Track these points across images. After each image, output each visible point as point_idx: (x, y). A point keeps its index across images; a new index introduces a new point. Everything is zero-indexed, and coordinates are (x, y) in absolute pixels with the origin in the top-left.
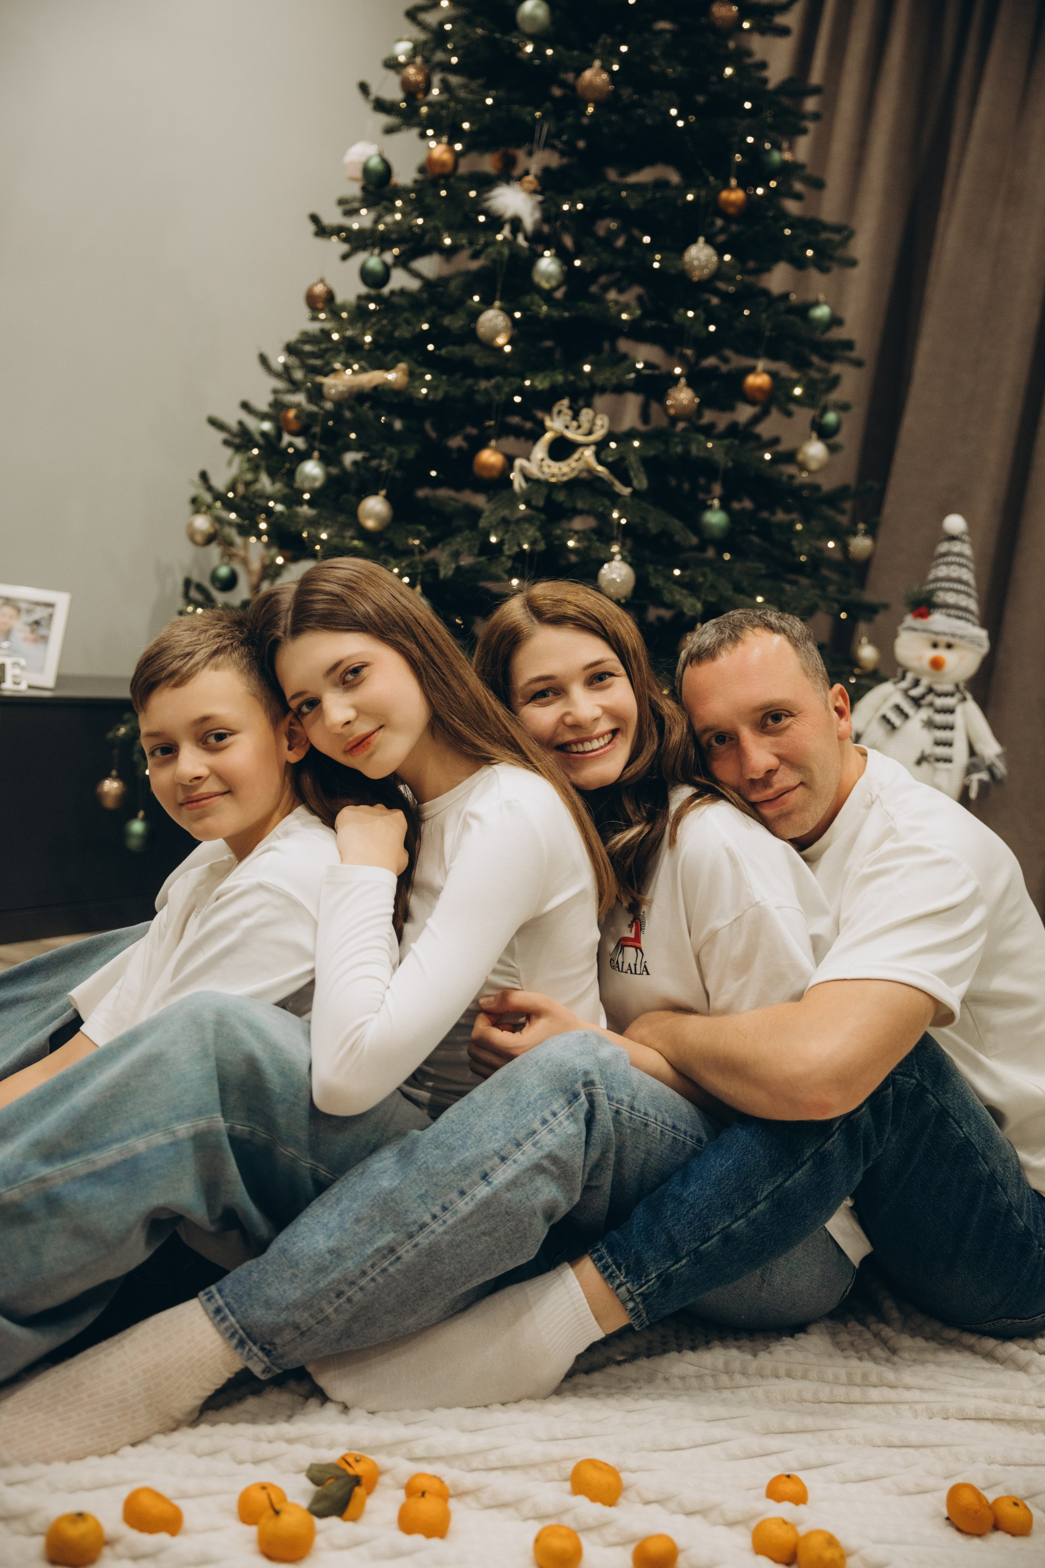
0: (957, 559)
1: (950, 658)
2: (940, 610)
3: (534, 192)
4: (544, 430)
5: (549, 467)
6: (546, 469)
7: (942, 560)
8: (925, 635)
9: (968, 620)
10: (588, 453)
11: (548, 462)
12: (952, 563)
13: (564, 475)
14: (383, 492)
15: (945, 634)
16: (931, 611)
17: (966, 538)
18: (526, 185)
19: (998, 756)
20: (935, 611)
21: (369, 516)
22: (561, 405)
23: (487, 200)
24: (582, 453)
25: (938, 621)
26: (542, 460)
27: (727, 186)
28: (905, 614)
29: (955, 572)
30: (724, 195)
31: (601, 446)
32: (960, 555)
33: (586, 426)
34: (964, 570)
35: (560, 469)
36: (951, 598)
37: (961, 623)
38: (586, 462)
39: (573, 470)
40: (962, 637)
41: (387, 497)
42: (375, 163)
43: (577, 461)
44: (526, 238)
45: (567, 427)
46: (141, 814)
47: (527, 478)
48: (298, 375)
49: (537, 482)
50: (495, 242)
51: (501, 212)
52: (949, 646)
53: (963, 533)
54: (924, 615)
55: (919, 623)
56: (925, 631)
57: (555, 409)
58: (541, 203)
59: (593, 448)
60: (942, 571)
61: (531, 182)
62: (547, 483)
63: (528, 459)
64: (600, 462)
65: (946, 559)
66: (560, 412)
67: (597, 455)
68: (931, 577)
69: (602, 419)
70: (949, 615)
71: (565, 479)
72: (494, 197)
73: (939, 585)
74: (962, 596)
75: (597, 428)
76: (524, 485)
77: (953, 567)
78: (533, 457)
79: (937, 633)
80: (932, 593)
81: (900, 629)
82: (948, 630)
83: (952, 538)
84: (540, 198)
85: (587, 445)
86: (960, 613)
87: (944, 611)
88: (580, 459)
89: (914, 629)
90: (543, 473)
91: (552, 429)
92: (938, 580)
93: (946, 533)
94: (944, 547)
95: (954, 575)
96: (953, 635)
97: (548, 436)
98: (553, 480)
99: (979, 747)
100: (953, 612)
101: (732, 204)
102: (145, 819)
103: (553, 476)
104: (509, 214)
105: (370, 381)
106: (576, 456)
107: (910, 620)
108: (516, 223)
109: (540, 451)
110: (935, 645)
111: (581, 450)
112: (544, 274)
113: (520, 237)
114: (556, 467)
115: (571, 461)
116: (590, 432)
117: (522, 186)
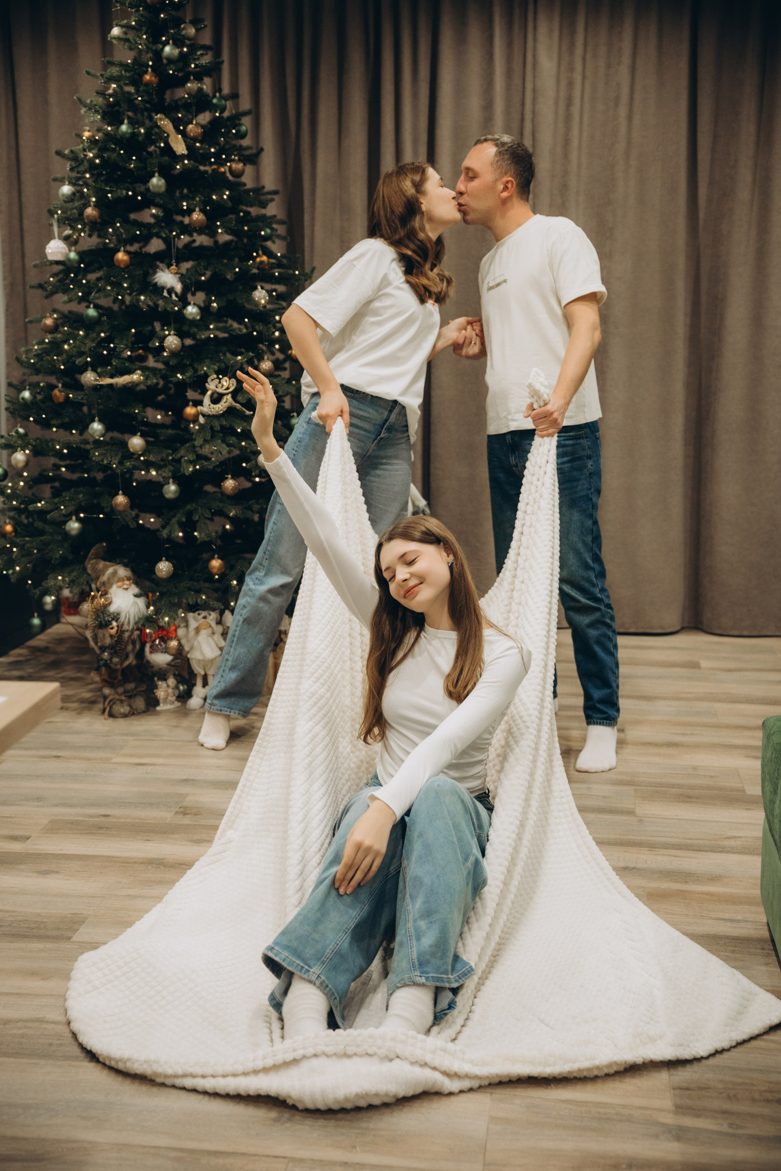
3: (176, 274)
4: (207, 391)
6: (212, 409)
10: (229, 397)
11: (212, 405)
13: (220, 410)
14: (140, 434)
18: (172, 271)
19: (425, 506)
21: (134, 446)
22: (213, 377)
23: (154, 279)
24: (227, 398)
26: (209, 405)
27: (259, 257)
30: (259, 261)
31: (235, 394)
33: (225, 385)
38: (229, 402)
39: (224, 406)
41: (141, 436)
43: (225, 403)
44: (177, 297)
45: (217, 387)
46: (36, 615)
47: (204, 415)
49: (210, 416)
51: (162, 285)
57: (210, 379)
58: (180, 279)
59: (230, 395)
61: (174, 269)
62: (213, 415)
63: (202, 406)
64: (236, 401)
66: (212, 381)
67: (234, 398)
69: (233, 381)
71: (222, 412)
72: (157, 277)
75: (230, 385)
76: (205, 419)
78: (204, 404)
84: (180, 276)
85: (227, 394)
88: (226, 401)
90: (211, 411)
91: (210, 389)
97: (209, 393)
98: (216, 414)
99: (417, 503)
101: (263, 263)
102: (38, 616)
103: (216, 411)
104: (169, 286)
105: (124, 381)
106: (224, 400)
108: (171, 290)
109: (207, 400)
111: (226, 396)
112: (191, 314)
113: (174, 297)
114: (217, 407)
115: (222, 403)
116: (228, 388)
117: (170, 271)
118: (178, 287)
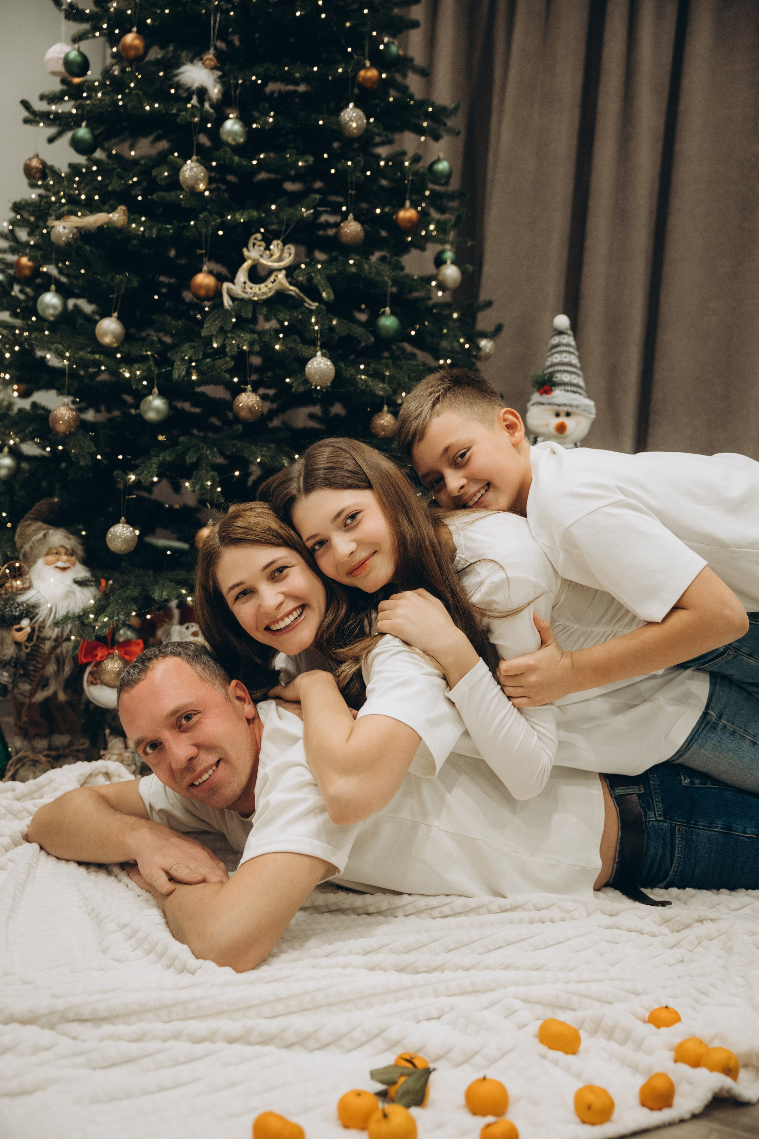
0: (565, 348)
1: (569, 422)
2: (560, 388)
3: (213, 68)
4: (243, 260)
5: (251, 288)
6: (249, 290)
7: (555, 350)
8: (550, 407)
9: (580, 394)
10: (281, 275)
11: (249, 284)
12: (563, 351)
13: (264, 293)
14: (115, 314)
15: (565, 405)
16: (553, 388)
17: (570, 332)
18: (207, 62)
20: (557, 388)
21: (105, 334)
22: (256, 239)
23: (177, 75)
24: (276, 276)
25: (559, 395)
26: (245, 283)
27: (364, 67)
28: (532, 393)
29: (566, 358)
30: (362, 73)
31: (290, 271)
32: (568, 345)
33: (277, 255)
34: (572, 356)
35: (260, 289)
36: (566, 378)
37: (576, 396)
38: (280, 283)
39: (270, 289)
40: (577, 407)
41: (119, 318)
42: (74, 55)
43: (273, 283)
44: (211, 106)
45: (261, 256)
47: (233, 298)
48: (23, 235)
49: (242, 300)
50: (186, 109)
51: (189, 85)
52: (568, 414)
53: (567, 329)
54: (548, 392)
55: (544, 398)
56: (549, 404)
57: (251, 241)
58: (220, 77)
59: (284, 272)
60: (557, 358)
61: (211, 60)
62: (251, 301)
63: (234, 283)
64: (291, 283)
65: (559, 349)
66: (254, 244)
67: (288, 278)
68: (548, 363)
69: (289, 249)
70: (567, 391)
71: (264, 297)
72: (181, 73)
73: (556, 368)
74: (574, 376)
75: (286, 255)
76: (231, 303)
77: (565, 355)
78: (236, 281)
79: (559, 405)
80: (552, 374)
81: (529, 405)
82: (567, 402)
83: (561, 333)
84: (219, 73)
85: (280, 270)
86: (573, 389)
87: (563, 388)
88: (275, 281)
89: (542, 404)
90: (246, 293)
91: (250, 258)
92: (553, 365)
93: (556, 330)
94: (556, 340)
95: (566, 360)
96: (571, 406)
97: (247, 264)
98: (256, 298)
100: (569, 388)
101: (370, 79)
103: (255, 294)
104: (196, 85)
106: (272, 278)
107: (536, 397)
108: (202, 92)
109: (242, 276)
110: (558, 415)
111: (275, 273)
112: (230, 133)
113: (207, 105)
114: (256, 288)
115: (269, 283)
116: (280, 259)
117: (204, 64)
118: (215, 91)
